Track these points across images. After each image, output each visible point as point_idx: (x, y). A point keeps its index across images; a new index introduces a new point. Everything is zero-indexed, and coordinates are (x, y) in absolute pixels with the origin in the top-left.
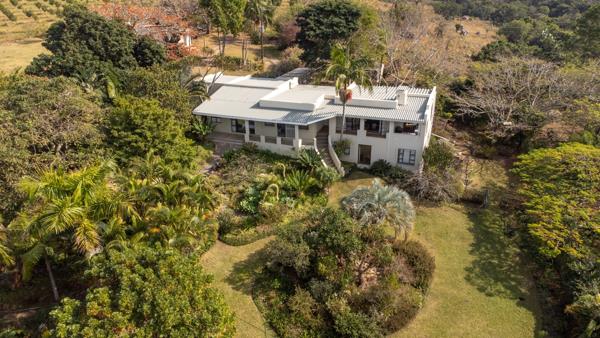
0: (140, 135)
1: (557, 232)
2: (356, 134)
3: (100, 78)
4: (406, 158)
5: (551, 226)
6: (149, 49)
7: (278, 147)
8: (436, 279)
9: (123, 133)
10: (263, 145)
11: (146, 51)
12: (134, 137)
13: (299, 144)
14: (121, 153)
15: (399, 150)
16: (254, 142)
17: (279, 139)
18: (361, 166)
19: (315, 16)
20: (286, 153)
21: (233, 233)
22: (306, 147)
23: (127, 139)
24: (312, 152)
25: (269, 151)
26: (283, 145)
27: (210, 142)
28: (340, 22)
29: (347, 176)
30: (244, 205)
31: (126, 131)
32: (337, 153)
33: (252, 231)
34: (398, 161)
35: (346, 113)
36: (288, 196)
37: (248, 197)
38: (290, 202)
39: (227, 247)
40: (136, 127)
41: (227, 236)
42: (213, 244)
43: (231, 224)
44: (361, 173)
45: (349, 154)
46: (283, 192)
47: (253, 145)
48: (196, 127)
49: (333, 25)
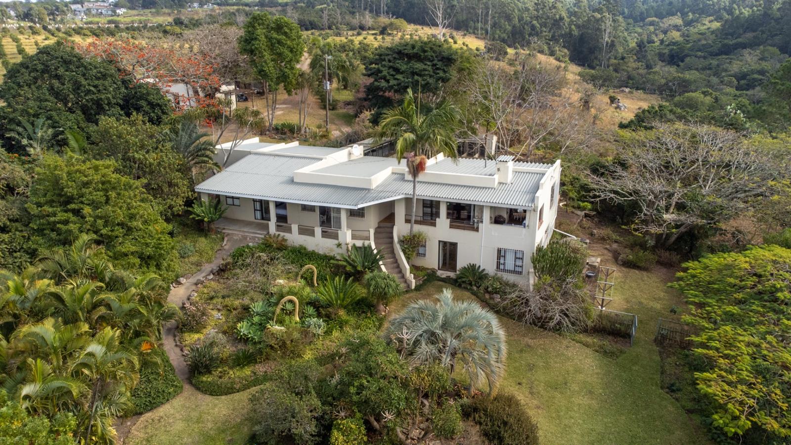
0: (77, 212)
1: (744, 388)
2: (434, 225)
4: (510, 263)
5: (733, 378)
7: (317, 243)
9: (48, 209)
10: (295, 238)
11: (142, 102)
12: (61, 216)
13: (347, 237)
14: (41, 241)
15: (499, 251)
16: (282, 234)
17: (318, 231)
18: (443, 274)
19: (390, 61)
20: (331, 250)
21: (216, 373)
22: (359, 243)
23: (52, 219)
24: (366, 250)
25: (305, 249)
26: (324, 239)
27: (217, 232)
28: (425, 70)
29: (418, 288)
30: (243, 328)
31: (52, 206)
32: (405, 253)
33: (247, 371)
34: (498, 267)
35: (417, 192)
36: (319, 315)
37: (252, 316)
38: (317, 325)
39: (200, 396)
40: (70, 200)
41: (204, 379)
42: (178, 390)
43: (211, 359)
44: (441, 283)
45: (424, 255)
46: (311, 310)
47: (280, 238)
48: (197, 209)
49: (413, 74)
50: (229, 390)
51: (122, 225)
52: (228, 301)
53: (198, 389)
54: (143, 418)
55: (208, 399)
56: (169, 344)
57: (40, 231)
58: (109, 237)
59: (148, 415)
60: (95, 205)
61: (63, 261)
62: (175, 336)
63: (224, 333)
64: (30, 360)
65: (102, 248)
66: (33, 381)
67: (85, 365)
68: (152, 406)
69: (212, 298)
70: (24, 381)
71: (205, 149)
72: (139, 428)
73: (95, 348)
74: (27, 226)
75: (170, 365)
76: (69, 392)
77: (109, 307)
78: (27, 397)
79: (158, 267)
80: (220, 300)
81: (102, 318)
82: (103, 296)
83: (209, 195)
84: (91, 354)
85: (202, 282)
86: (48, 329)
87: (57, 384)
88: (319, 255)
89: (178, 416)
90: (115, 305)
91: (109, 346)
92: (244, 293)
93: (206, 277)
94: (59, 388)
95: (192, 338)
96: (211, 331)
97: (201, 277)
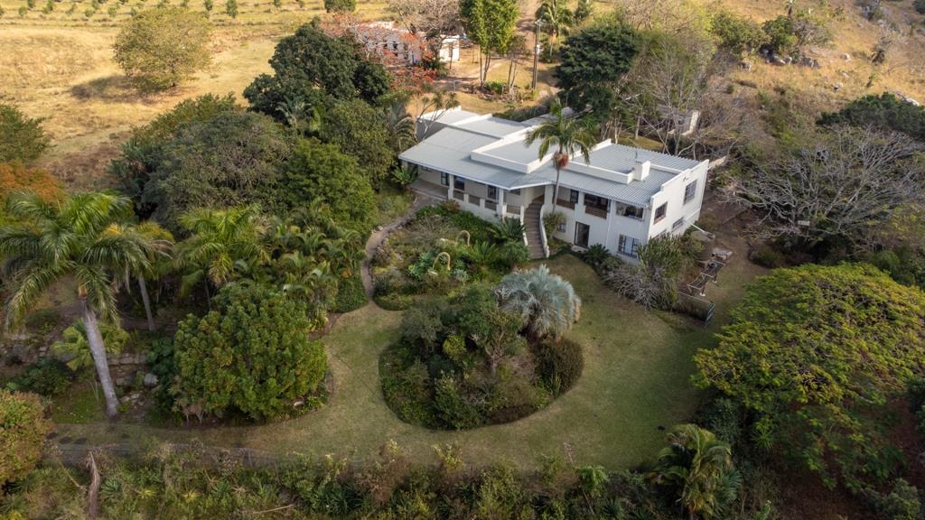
0: (315, 180)
2: (573, 208)
3: (307, 108)
4: (628, 248)
6: (371, 75)
7: (481, 211)
8: (578, 388)
9: (298, 176)
10: (465, 204)
11: (368, 77)
12: (307, 182)
13: (503, 210)
14: (294, 196)
15: (621, 237)
16: (457, 200)
17: (482, 202)
18: (576, 248)
19: (579, 46)
20: (490, 218)
21: (390, 296)
22: (510, 215)
23: (301, 183)
24: (516, 223)
25: (472, 214)
26: (487, 210)
27: (412, 192)
28: (607, 60)
29: (552, 257)
30: (412, 269)
31: (301, 174)
32: (546, 229)
33: (410, 298)
34: (620, 249)
35: (560, 181)
36: (466, 268)
37: (419, 261)
38: (462, 275)
39: (378, 308)
40: (311, 171)
41: (382, 298)
42: (366, 302)
43: (387, 287)
44: (571, 256)
45: (564, 231)
46: (461, 263)
47: (455, 203)
48: (398, 174)
49: (597, 62)
50: (396, 308)
51: (341, 191)
52: (408, 248)
53: (378, 304)
54: (343, 315)
55: (383, 311)
56: (364, 274)
57: (294, 190)
58: (332, 198)
59: (347, 314)
60: (326, 176)
61: (305, 213)
62: (369, 267)
63: (401, 270)
64: (287, 273)
65: (327, 205)
66: (288, 283)
67: (312, 280)
68: (349, 309)
69: (397, 245)
70: (284, 283)
71: (408, 127)
72: (341, 320)
73: (317, 271)
74: (286, 185)
75: (363, 287)
76: (304, 292)
77: (327, 249)
78: (285, 291)
79: (362, 219)
80: (403, 246)
81: (323, 255)
82: (325, 241)
83: (409, 163)
84: (314, 274)
85: (393, 232)
86: (295, 257)
87: (299, 286)
88: (481, 220)
89: (363, 318)
90: (330, 247)
91: (324, 271)
92: (419, 244)
93: (397, 228)
94: (300, 289)
95: (379, 271)
96: (392, 268)
97: (393, 227)
